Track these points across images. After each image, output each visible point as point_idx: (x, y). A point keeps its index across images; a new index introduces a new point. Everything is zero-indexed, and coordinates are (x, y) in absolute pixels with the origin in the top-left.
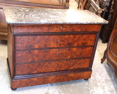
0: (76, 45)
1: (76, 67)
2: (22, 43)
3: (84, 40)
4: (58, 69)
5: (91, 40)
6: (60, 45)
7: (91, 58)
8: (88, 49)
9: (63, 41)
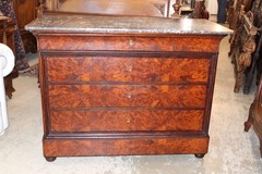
0: (166, 78)
1: (173, 125)
3: (182, 68)
4: (134, 128)
5: (200, 71)
6: (133, 77)
7: (204, 109)
8: (194, 90)
9: (139, 70)
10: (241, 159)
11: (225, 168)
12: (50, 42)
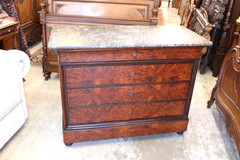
0: (160, 80)
1: (162, 113)
2: (74, 78)
3: (172, 71)
4: (134, 117)
5: (185, 73)
6: (134, 80)
7: (186, 100)
8: (180, 86)
9: (139, 74)
10: (209, 132)
11: (200, 141)
12: (68, 56)
